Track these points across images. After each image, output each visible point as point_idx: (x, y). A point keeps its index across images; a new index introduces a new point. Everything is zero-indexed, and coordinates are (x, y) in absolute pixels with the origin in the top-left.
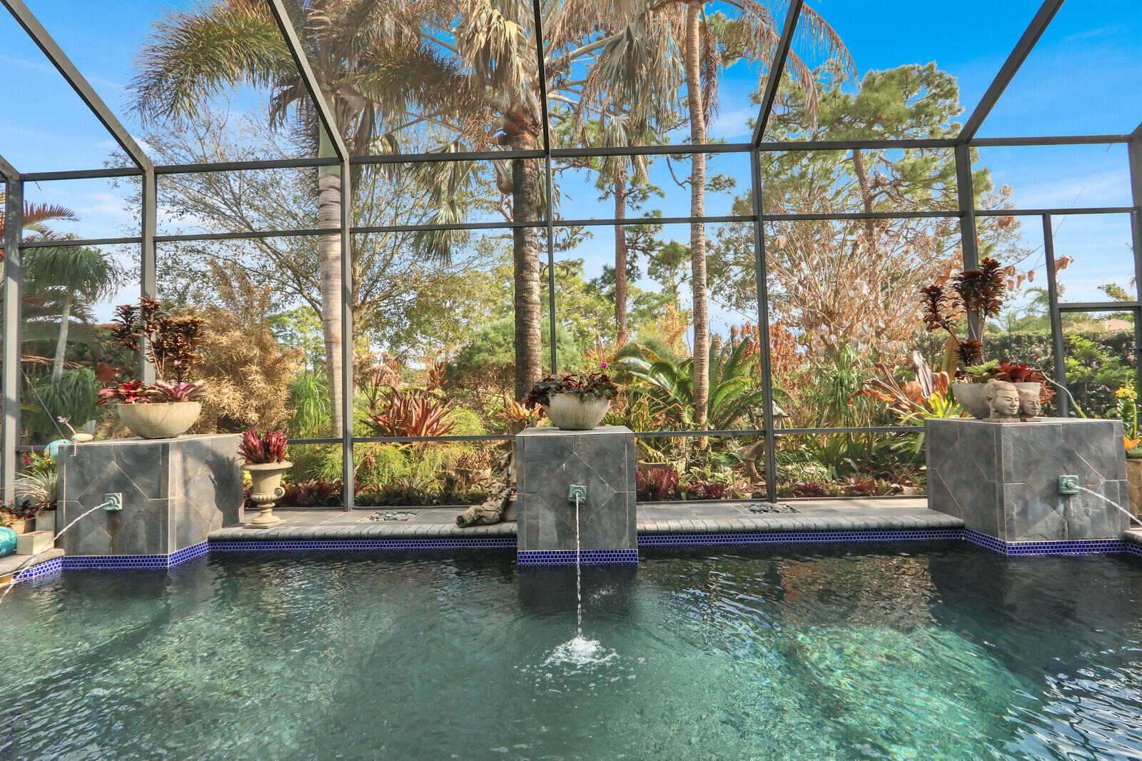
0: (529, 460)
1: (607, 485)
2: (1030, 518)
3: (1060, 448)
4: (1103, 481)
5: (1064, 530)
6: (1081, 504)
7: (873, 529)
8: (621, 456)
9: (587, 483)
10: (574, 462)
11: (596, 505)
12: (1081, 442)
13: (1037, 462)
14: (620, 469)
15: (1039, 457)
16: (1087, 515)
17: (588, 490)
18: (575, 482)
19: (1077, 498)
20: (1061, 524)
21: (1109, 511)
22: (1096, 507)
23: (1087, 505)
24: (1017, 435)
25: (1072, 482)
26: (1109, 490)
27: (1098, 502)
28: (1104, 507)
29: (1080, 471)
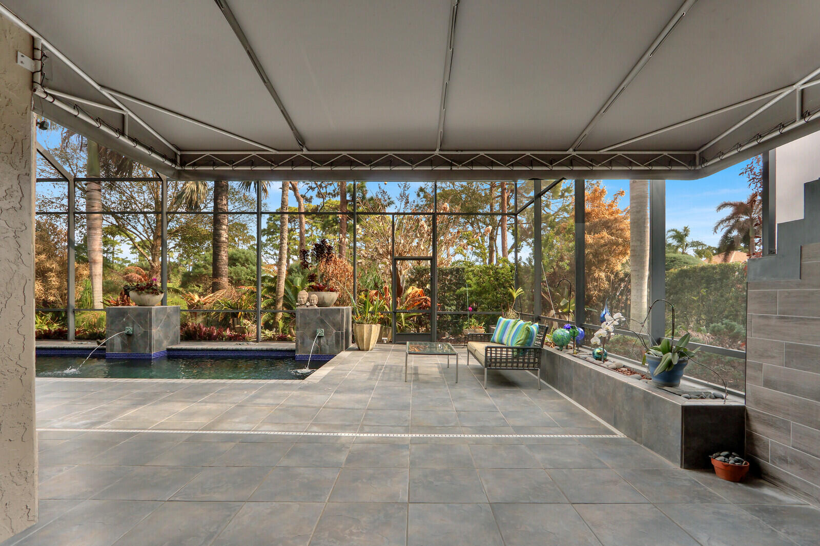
0: (111, 317)
1: (141, 327)
2: (305, 345)
3: (318, 318)
4: (334, 331)
5: (318, 350)
6: (325, 340)
7: (264, 351)
8: (146, 316)
9: (133, 327)
10: (128, 318)
11: (137, 335)
12: (327, 315)
13: (309, 324)
14: (146, 321)
15: (310, 321)
16: (327, 344)
17: (133, 329)
18: (128, 326)
19: (324, 338)
20: (318, 348)
21: (336, 343)
22: (331, 341)
23: (327, 341)
24: (302, 312)
25: (321, 332)
26: (337, 335)
27: (332, 339)
28: (334, 342)
29: (326, 327)
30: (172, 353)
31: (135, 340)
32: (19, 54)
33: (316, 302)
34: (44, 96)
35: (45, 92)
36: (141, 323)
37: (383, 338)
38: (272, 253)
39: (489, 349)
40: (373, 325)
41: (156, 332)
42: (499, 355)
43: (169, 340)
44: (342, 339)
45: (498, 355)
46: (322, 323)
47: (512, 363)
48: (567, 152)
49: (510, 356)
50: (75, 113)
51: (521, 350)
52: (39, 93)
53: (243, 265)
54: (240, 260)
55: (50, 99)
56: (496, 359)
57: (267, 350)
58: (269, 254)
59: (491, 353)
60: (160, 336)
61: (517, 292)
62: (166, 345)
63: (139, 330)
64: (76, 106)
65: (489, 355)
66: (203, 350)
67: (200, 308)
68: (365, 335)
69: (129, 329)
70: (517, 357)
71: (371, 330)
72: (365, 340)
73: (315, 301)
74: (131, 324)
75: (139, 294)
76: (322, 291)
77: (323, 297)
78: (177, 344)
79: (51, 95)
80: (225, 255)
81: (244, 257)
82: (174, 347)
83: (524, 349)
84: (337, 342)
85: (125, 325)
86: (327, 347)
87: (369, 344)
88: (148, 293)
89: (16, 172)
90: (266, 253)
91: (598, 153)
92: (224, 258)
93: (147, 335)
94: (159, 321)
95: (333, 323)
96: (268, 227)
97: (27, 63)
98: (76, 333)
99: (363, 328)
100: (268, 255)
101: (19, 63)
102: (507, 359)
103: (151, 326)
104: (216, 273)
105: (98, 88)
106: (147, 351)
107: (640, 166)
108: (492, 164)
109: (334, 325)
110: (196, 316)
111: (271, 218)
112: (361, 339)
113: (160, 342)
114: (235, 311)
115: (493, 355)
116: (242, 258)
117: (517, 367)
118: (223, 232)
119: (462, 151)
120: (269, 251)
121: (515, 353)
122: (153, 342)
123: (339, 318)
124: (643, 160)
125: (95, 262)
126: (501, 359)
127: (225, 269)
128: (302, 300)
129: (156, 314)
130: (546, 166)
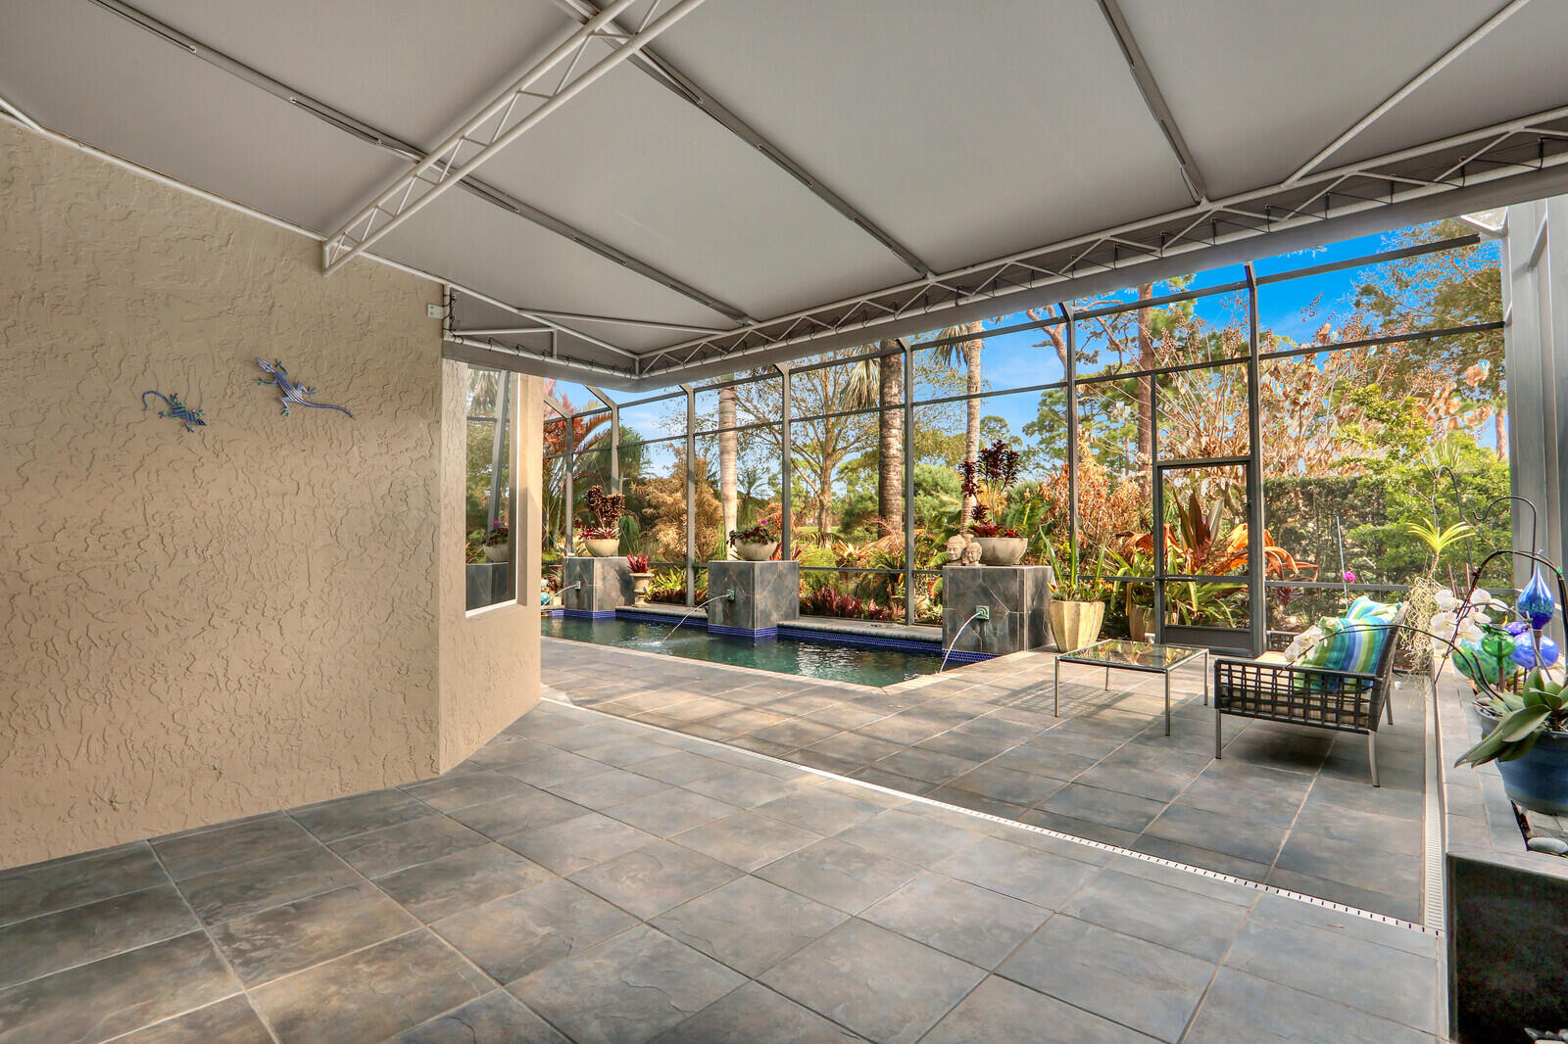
0: (713, 575)
1: (743, 591)
3: (980, 586)
4: (1007, 612)
5: (979, 645)
6: (991, 628)
8: (749, 575)
9: (735, 590)
10: (729, 578)
11: (738, 602)
12: (996, 581)
13: (964, 595)
14: (748, 583)
16: (995, 634)
17: (735, 593)
18: (730, 588)
19: (989, 623)
20: (979, 640)
21: (1010, 635)
22: (1001, 630)
23: (995, 629)
24: (951, 574)
25: (983, 611)
26: (1012, 618)
27: (1003, 627)
28: (1007, 631)
29: (992, 603)
30: (784, 632)
31: (737, 608)
32: (429, 306)
33: (977, 556)
34: (452, 340)
35: (454, 336)
36: (742, 585)
37: (1146, 634)
38: (1048, 466)
39: (1224, 667)
40: (1083, 604)
41: (762, 598)
42: (1253, 684)
43: (782, 613)
44: (1022, 626)
45: (1248, 683)
46: (985, 595)
47: (1291, 705)
48: (1199, 210)
49: (1283, 690)
50: (488, 347)
51: (1314, 677)
52: (448, 337)
53: (928, 493)
54: (924, 485)
55: (459, 341)
56: (1244, 691)
57: (907, 639)
58: (1043, 468)
59: (1230, 676)
60: (766, 606)
61: (1443, 537)
62: (776, 619)
63: (742, 596)
64: (490, 341)
65: (1224, 679)
66: (820, 631)
67: (852, 566)
68: (1066, 622)
69: (730, 593)
70: (1305, 693)
71: (1078, 614)
72: (1067, 634)
73: (975, 555)
74: (732, 586)
75: (745, 543)
76: (991, 536)
77: (994, 547)
78: (794, 618)
79: (459, 336)
80: (896, 477)
81: (930, 480)
82: (786, 623)
83: (1324, 677)
84: (1013, 632)
85: (727, 587)
86: (995, 640)
87: (1075, 642)
88: (754, 541)
89: (427, 422)
90: (1038, 465)
91: (1283, 187)
92: (895, 483)
93: (749, 603)
94: (766, 584)
95: (1005, 596)
96: (1038, 418)
97: (437, 312)
98: (696, 597)
99: (1062, 609)
100: (1041, 470)
101: (429, 315)
102: (1274, 695)
103: (754, 590)
104: (884, 511)
105: (515, 311)
106: (750, 627)
107: (1423, 186)
108: (1034, 276)
109: (1007, 600)
110: (846, 578)
111: (1045, 401)
112: (1059, 629)
113: (767, 615)
114: (893, 571)
115: (1236, 681)
116: (927, 482)
117: (1304, 718)
118: (892, 440)
119: (973, 266)
120: (1042, 463)
121: (1298, 684)
122: (757, 614)
123: (1015, 586)
124: (1427, 169)
125: (727, 499)
126: (1258, 693)
127: (897, 502)
128: (952, 552)
129: (761, 574)
130: (1147, 252)
